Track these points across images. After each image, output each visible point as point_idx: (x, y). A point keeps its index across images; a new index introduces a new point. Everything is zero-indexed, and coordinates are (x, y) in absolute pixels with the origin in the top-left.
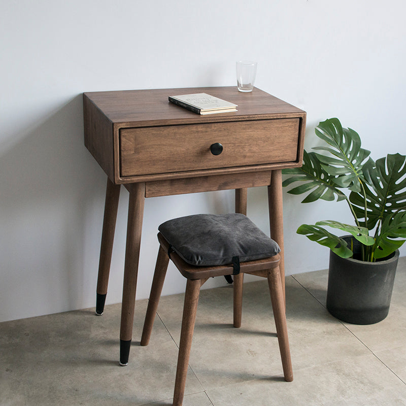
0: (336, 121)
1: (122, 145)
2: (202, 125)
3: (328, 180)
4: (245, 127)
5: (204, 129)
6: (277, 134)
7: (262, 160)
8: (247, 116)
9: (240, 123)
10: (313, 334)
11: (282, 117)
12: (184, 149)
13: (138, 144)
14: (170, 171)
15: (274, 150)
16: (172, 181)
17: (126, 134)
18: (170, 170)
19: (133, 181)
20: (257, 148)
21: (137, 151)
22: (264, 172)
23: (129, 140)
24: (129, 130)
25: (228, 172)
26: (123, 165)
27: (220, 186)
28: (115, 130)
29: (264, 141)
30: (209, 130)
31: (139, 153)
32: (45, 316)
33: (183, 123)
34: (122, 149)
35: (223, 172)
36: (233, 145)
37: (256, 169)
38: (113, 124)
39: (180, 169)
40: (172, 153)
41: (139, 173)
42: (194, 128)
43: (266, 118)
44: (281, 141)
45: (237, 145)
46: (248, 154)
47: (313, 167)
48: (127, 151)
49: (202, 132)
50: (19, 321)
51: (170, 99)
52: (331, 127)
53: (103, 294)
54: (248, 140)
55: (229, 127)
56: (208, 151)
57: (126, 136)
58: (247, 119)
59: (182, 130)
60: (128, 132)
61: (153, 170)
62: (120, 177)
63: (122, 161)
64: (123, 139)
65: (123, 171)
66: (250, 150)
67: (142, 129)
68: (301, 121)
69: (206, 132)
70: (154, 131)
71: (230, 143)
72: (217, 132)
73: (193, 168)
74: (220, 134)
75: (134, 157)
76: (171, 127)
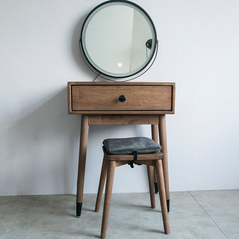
1: (73, 94)
2: (115, 86)
4: (139, 88)
5: (116, 88)
6: (158, 94)
7: (150, 108)
9: (137, 86)
12: (106, 99)
13: (81, 94)
15: (157, 103)
17: (74, 88)
18: (98, 109)
20: (147, 101)
21: (80, 97)
22: (155, 115)
23: (76, 92)
24: (76, 86)
25: (130, 113)
26: (73, 104)
27: (129, 122)
28: (69, 86)
29: (151, 98)
30: (119, 89)
31: (81, 99)
33: (104, 84)
34: (73, 96)
35: (127, 113)
36: (133, 98)
38: (68, 82)
39: (103, 109)
40: (99, 100)
41: (82, 110)
42: (111, 87)
44: (161, 98)
45: (135, 98)
46: (142, 104)
48: (75, 97)
49: (115, 90)
54: (141, 96)
55: (130, 88)
56: (118, 100)
57: (74, 89)
58: (140, 84)
59: (104, 88)
62: (72, 111)
63: (73, 102)
64: (73, 91)
65: (73, 108)
66: (143, 102)
67: (83, 86)
68: (172, 87)
69: (118, 90)
70: (89, 87)
71: (131, 97)
72: (123, 91)
73: (111, 109)
74: (125, 91)
75: (79, 101)
76: (98, 86)
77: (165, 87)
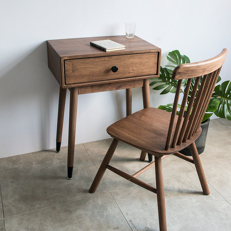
0: (177, 52)
1: (66, 68)
2: (107, 57)
3: (173, 83)
4: (129, 57)
5: (108, 59)
6: (146, 61)
7: (138, 74)
8: (130, 52)
9: (127, 55)
10: (166, 161)
11: (149, 52)
12: (98, 70)
13: (74, 68)
14: (91, 81)
15: (145, 69)
16: (92, 86)
17: (67, 63)
19: (72, 86)
20: (136, 68)
21: (73, 71)
22: (140, 80)
23: (69, 66)
25: (121, 81)
26: (66, 79)
27: (117, 88)
28: (61, 61)
29: (140, 65)
30: (111, 59)
31: (74, 72)
32: (31, 153)
33: (97, 56)
34: (66, 70)
35: (118, 81)
37: (135, 79)
38: (61, 57)
39: (96, 80)
40: (92, 72)
41: (75, 83)
42: (103, 59)
43: (140, 53)
44: (148, 64)
45: (125, 67)
46: (131, 71)
47: (166, 76)
48: (68, 71)
49: (107, 60)
50: (18, 156)
51: (91, 43)
52: (175, 55)
53: (59, 142)
54: (131, 64)
55: (121, 58)
56: (110, 70)
57: (67, 64)
58: (131, 53)
59: (97, 60)
60: (68, 62)
61: (82, 81)
62: (65, 84)
63: (66, 77)
64: (66, 65)
65: (66, 82)
66: (132, 69)
67: (75, 60)
68: (159, 53)
69: (109, 60)
70: (82, 61)
71: (122, 66)
72: (115, 60)
73: (103, 79)
74: (116, 61)
75: (72, 74)
76: (91, 58)
77: (152, 53)
